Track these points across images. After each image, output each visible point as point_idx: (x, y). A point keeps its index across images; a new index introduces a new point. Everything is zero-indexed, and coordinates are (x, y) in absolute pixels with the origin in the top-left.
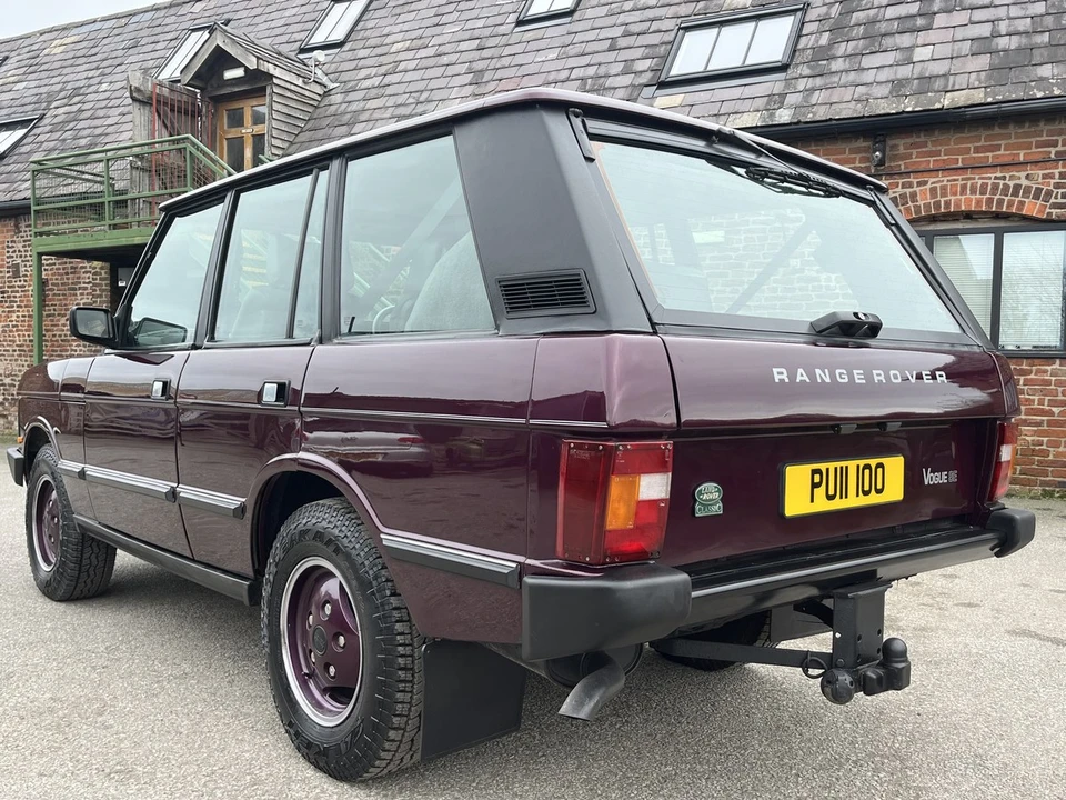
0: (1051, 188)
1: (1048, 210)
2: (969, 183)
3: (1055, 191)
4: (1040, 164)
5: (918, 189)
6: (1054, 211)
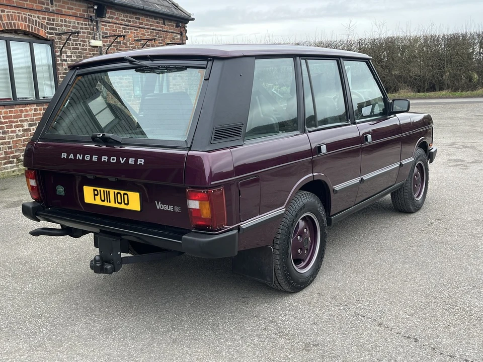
0: (46, 24)
1: (46, 35)
3: (47, 26)
4: (41, 12)
5: (2, 14)
6: (48, 35)
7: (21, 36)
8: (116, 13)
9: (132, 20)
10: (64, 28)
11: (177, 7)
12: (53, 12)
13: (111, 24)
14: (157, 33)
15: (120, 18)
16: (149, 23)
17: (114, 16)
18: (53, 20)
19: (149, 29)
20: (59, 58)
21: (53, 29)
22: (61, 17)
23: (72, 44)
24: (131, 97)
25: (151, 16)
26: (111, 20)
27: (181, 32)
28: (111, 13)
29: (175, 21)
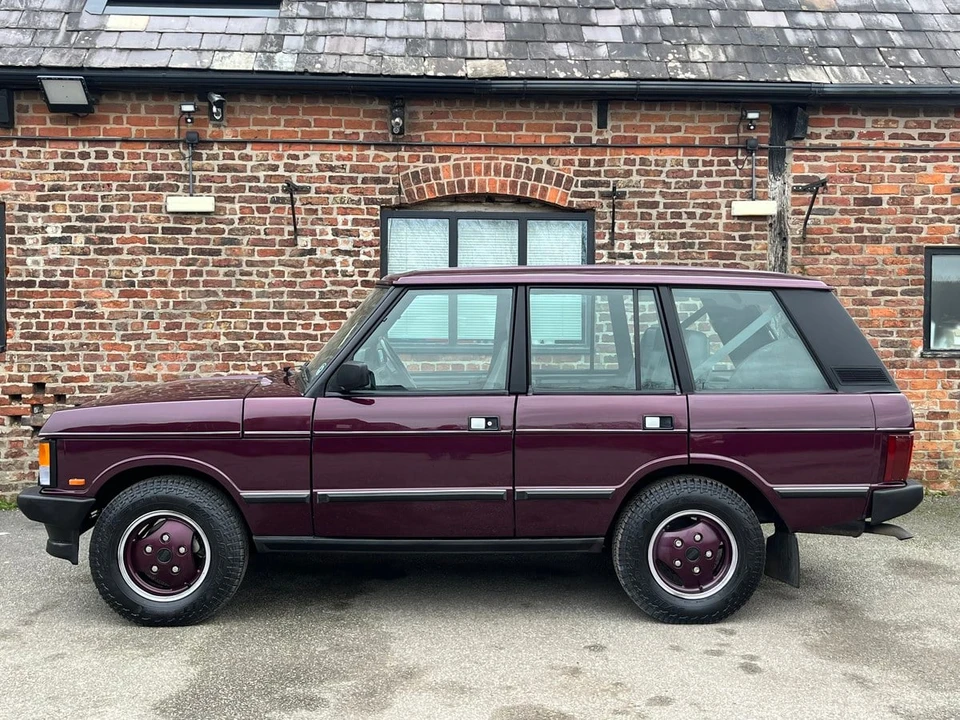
0: (571, 175)
1: (569, 199)
2: (493, 163)
3: (576, 179)
4: (560, 149)
5: (440, 165)
6: (575, 200)
7: (507, 207)
8: (869, 119)
9: (948, 131)
10: (635, 178)
12: (603, 146)
13: (839, 153)
15: (888, 131)
17: (858, 131)
18: (600, 163)
20: (605, 252)
21: (596, 184)
22: (627, 154)
23: (660, 216)
26: (839, 143)
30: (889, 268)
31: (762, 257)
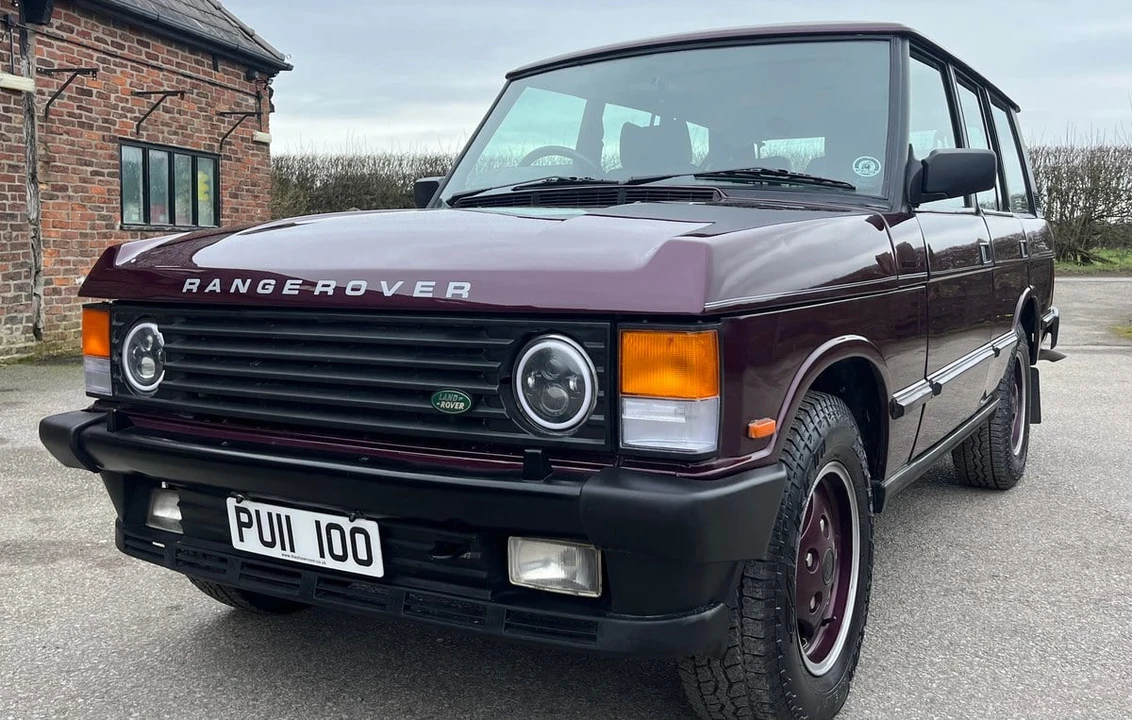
8: (83, 20)
9: (127, 44)
11: (251, 36)
13: (65, 44)
14: (194, 86)
15: (94, 35)
16: (175, 60)
17: (76, 27)
19: (174, 72)
24: (113, 228)
25: (181, 45)
26: (65, 35)
27: (258, 92)
28: (68, 18)
29: (244, 65)
30: (100, 152)
31: (20, 130)
